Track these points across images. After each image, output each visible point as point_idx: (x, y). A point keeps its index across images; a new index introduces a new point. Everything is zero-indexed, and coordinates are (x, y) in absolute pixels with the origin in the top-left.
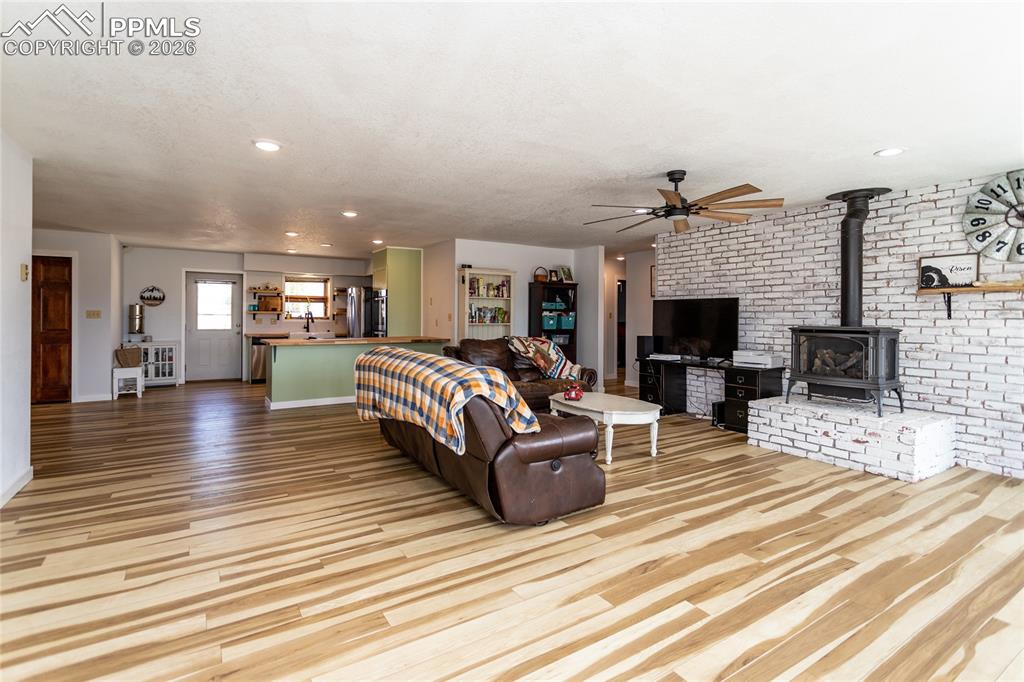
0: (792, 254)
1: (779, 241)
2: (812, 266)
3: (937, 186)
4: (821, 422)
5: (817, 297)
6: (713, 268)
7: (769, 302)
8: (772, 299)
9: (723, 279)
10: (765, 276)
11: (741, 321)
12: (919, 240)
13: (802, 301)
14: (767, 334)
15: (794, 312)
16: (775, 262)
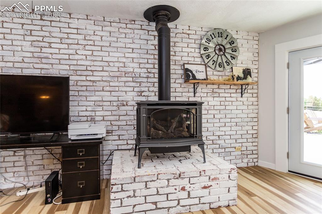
0: (109, 49)
1: (98, 38)
2: (124, 60)
3: (189, 27)
4: (180, 180)
5: (127, 82)
6: (32, 49)
7: (91, 84)
8: (93, 81)
9: (44, 61)
10: (88, 63)
11: (71, 93)
12: (182, 54)
13: (117, 84)
14: (89, 109)
15: (111, 91)
16: (95, 53)
